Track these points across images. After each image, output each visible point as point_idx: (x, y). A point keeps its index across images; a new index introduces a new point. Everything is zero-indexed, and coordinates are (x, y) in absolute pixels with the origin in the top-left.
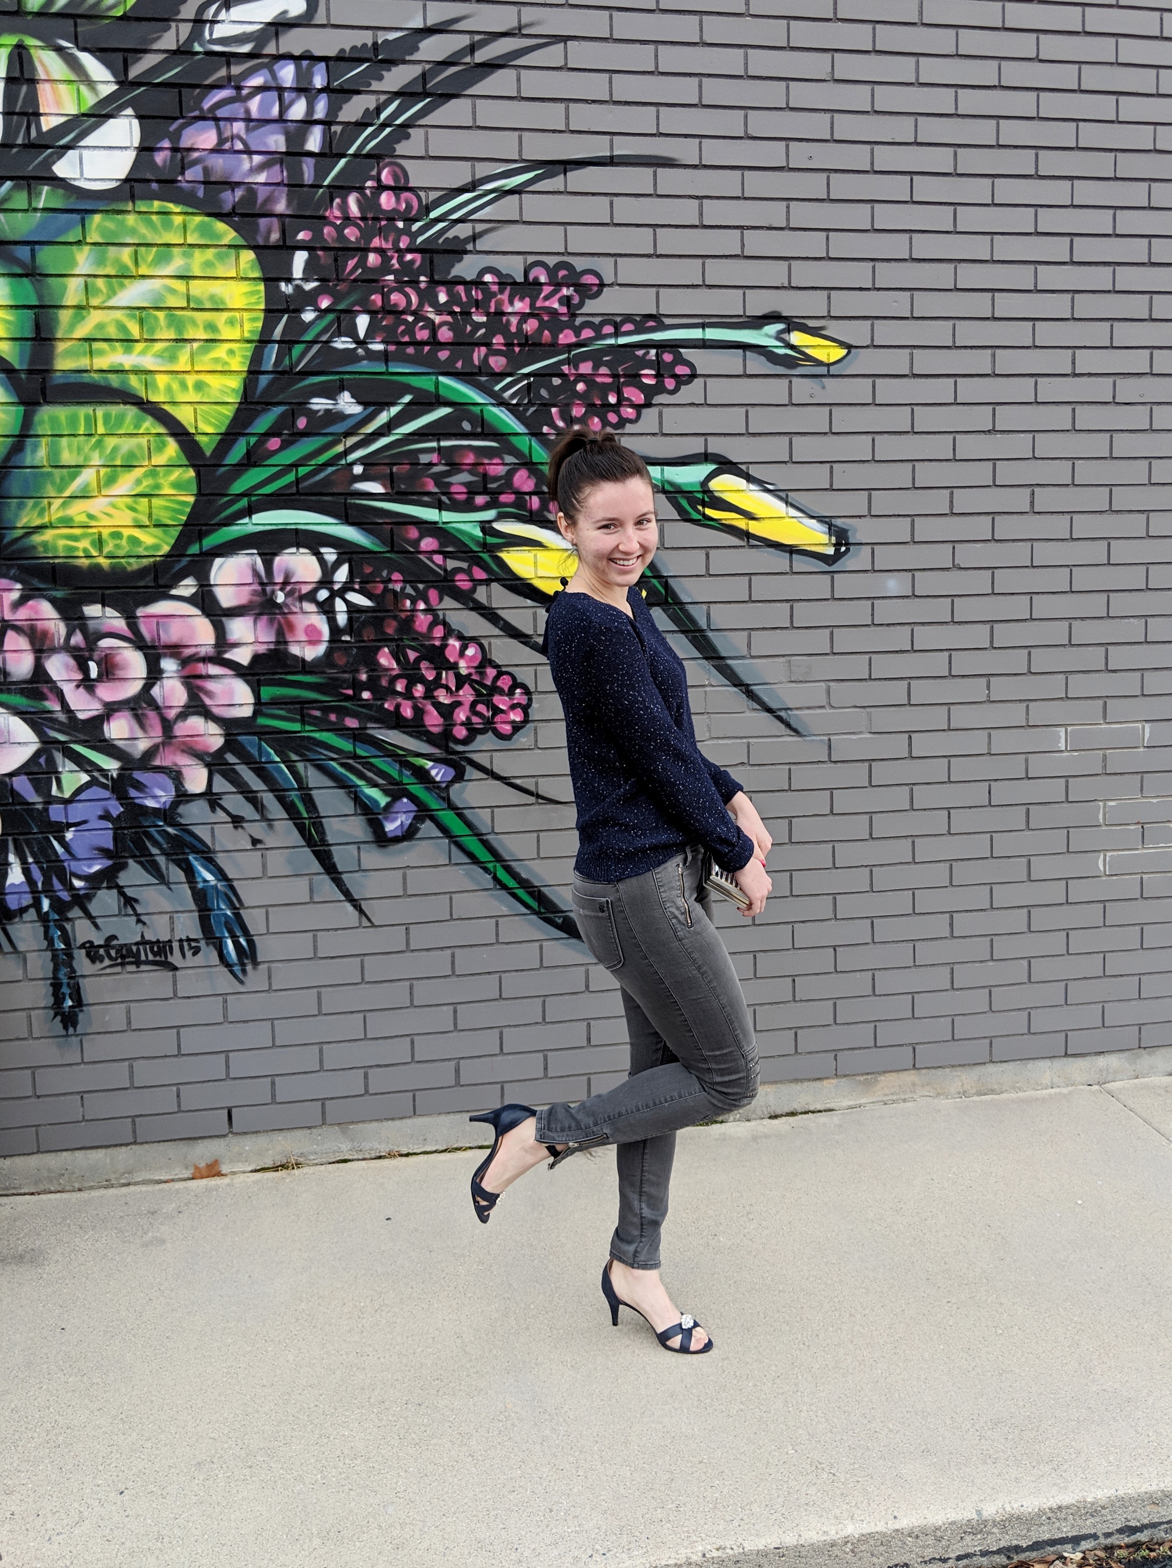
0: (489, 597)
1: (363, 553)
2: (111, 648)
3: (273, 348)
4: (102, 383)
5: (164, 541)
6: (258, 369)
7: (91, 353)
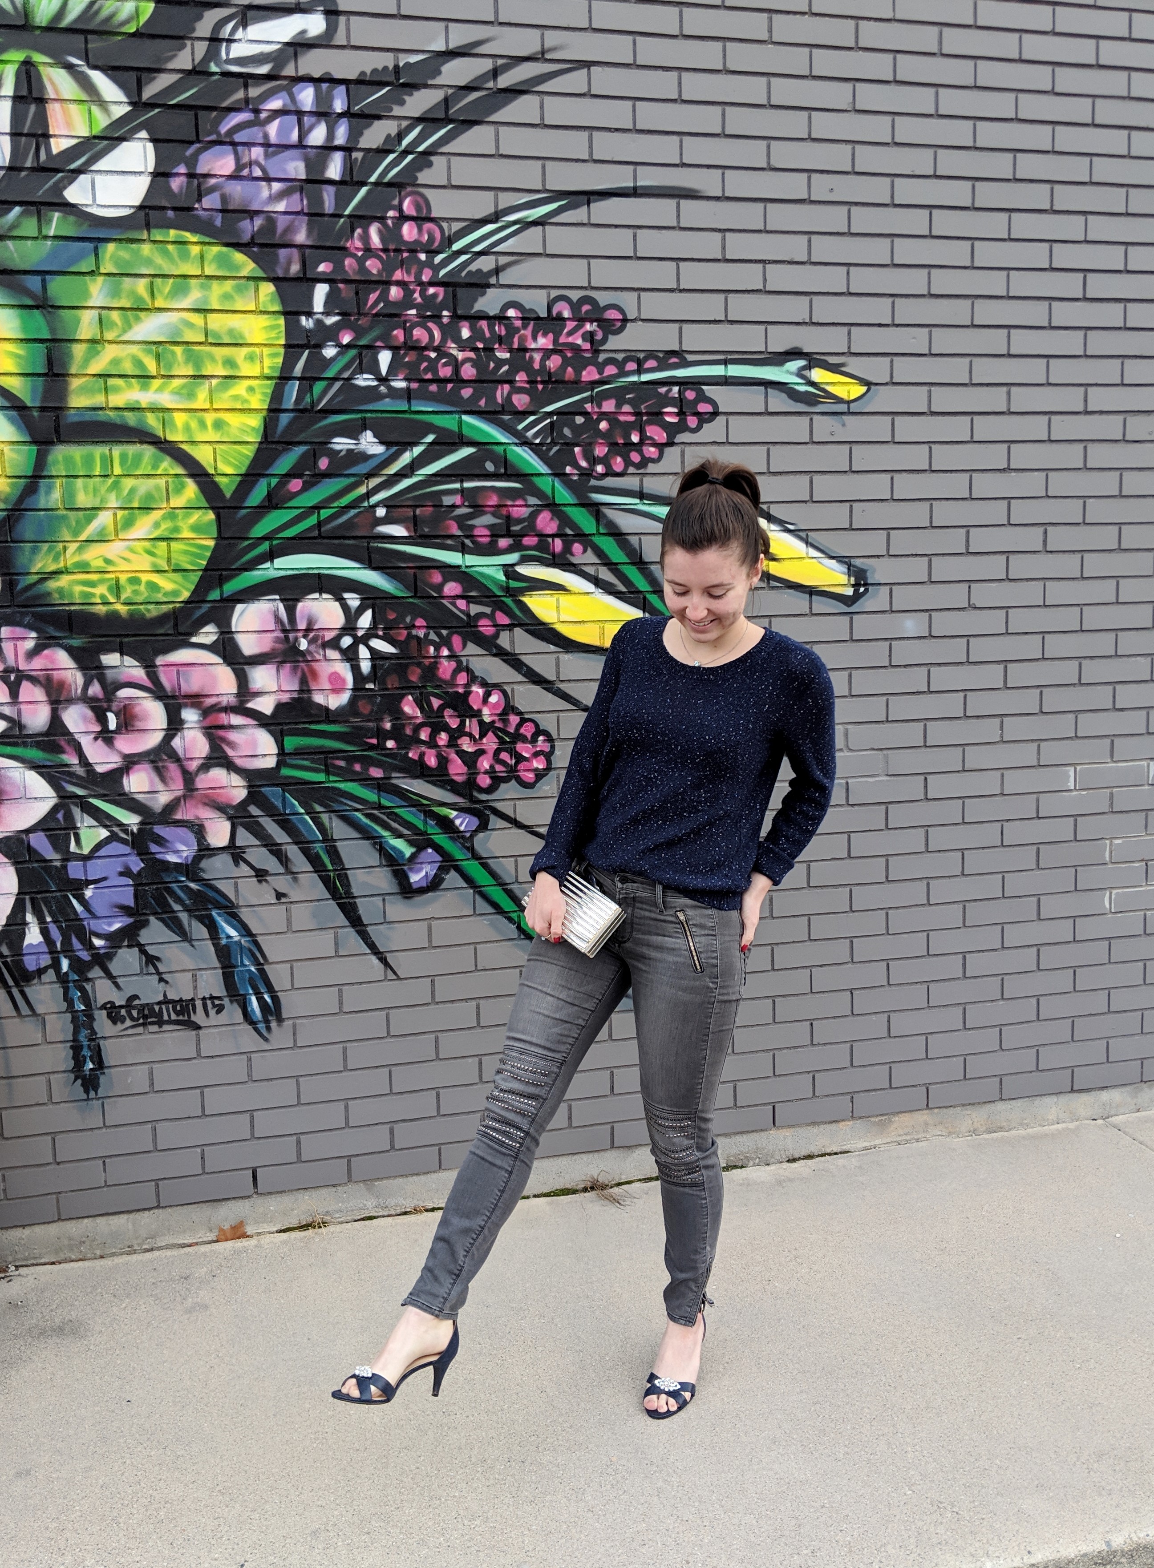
0: (512, 642)
1: (386, 598)
2: (129, 698)
3: (294, 385)
4: (118, 421)
5: (184, 587)
6: (278, 407)
7: (106, 390)
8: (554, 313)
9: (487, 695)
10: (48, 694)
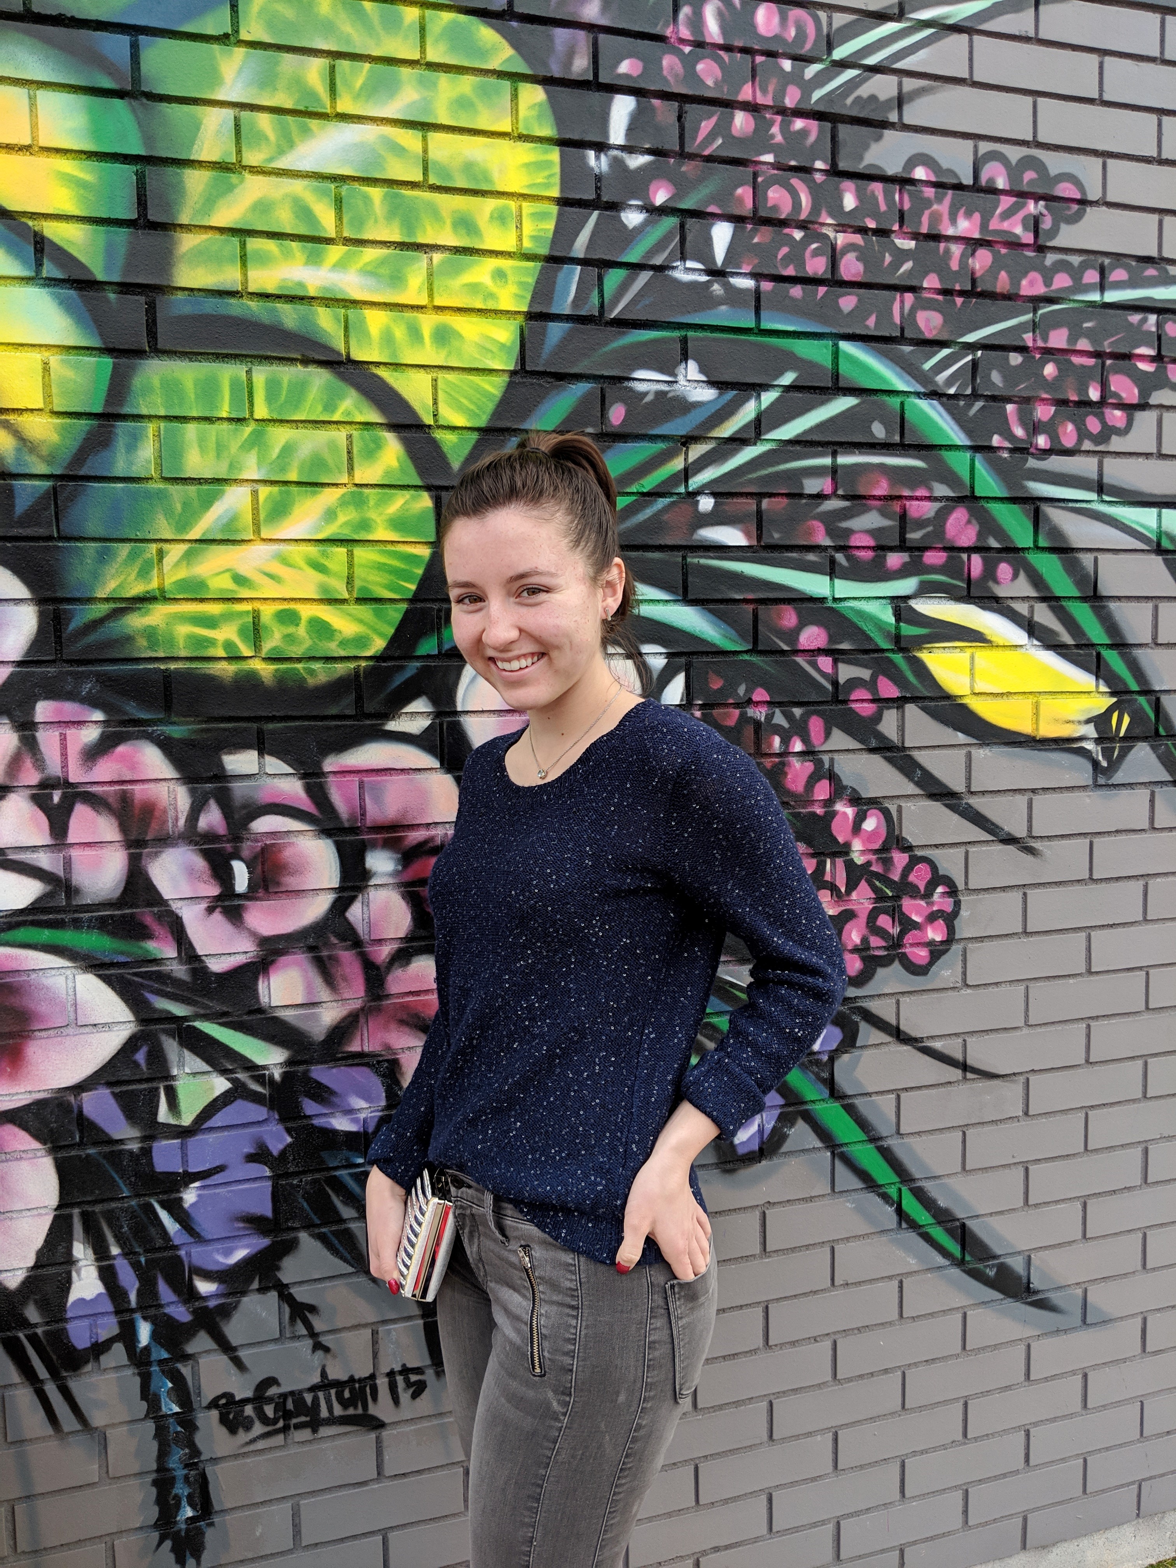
0: (902, 729)
1: (707, 653)
2: (274, 834)
3: (572, 272)
4: (266, 319)
5: (375, 630)
6: (545, 310)
7: (244, 258)
8: (984, 178)
9: (860, 818)
10: (124, 828)
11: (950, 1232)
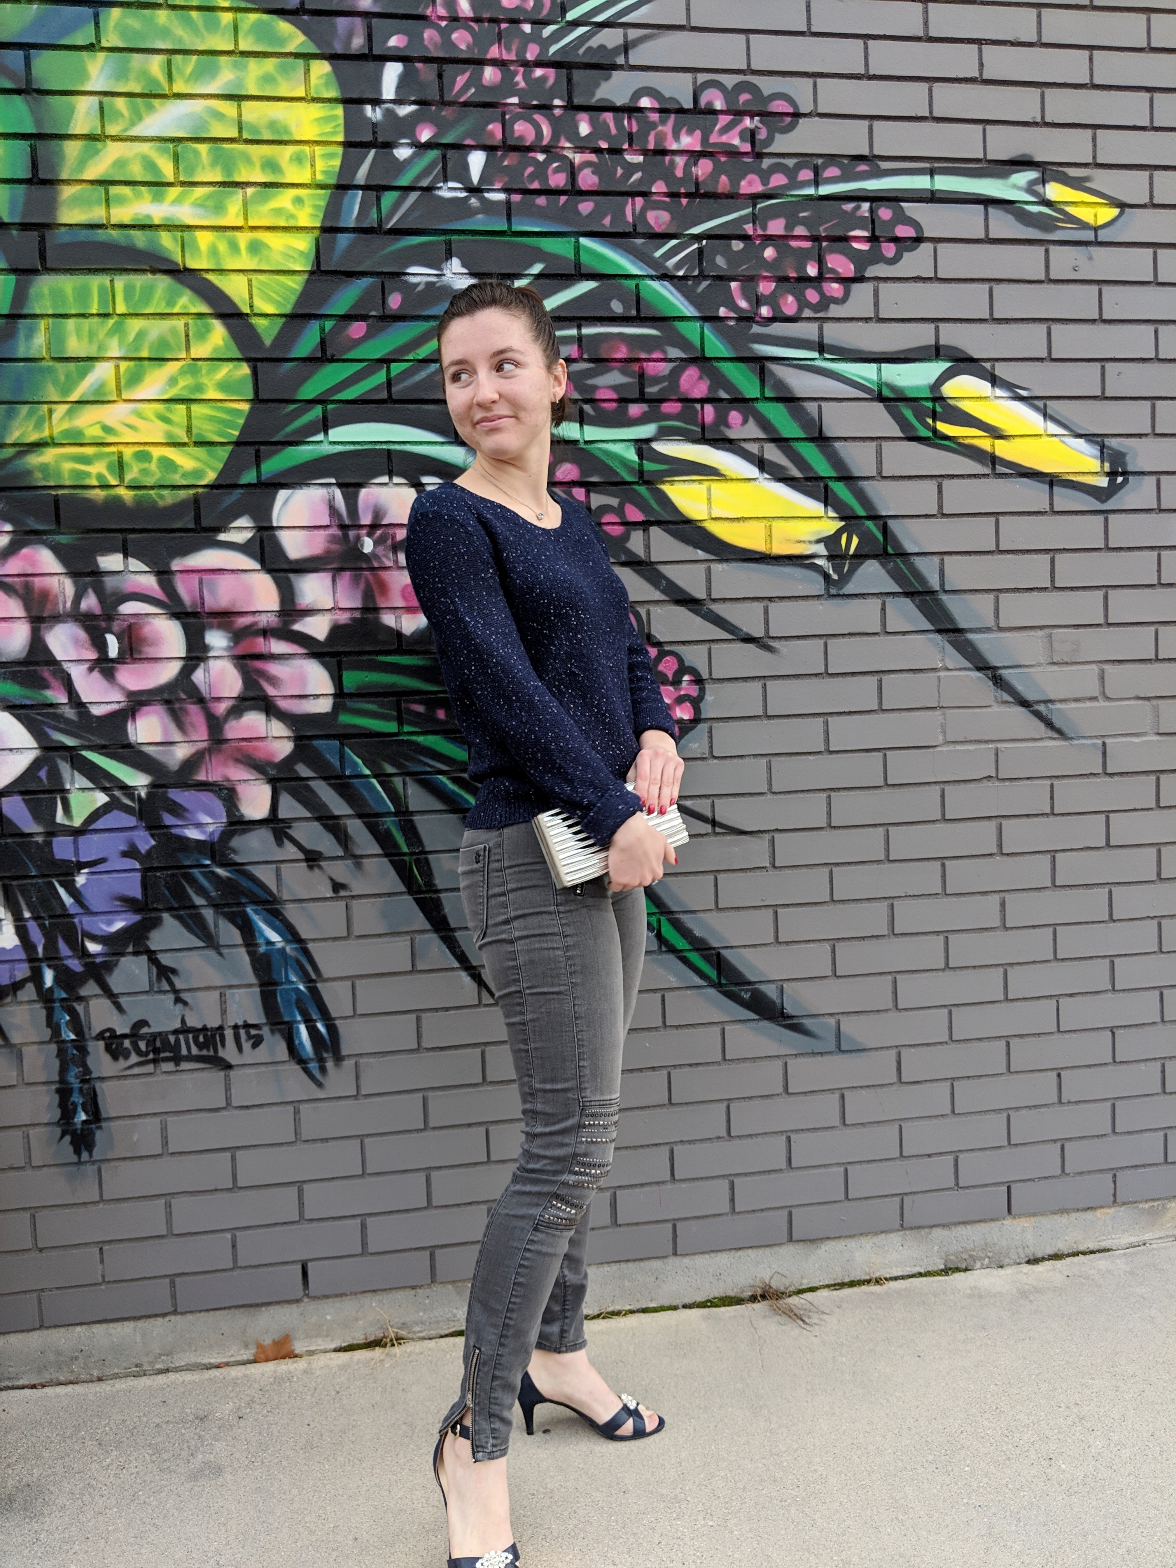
0: (647, 546)
2: (138, 615)
3: (356, 196)
4: (123, 241)
5: (208, 466)
6: (334, 225)
7: (107, 201)
8: (703, 102)
10: (27, 607)
11: (706, 958)
